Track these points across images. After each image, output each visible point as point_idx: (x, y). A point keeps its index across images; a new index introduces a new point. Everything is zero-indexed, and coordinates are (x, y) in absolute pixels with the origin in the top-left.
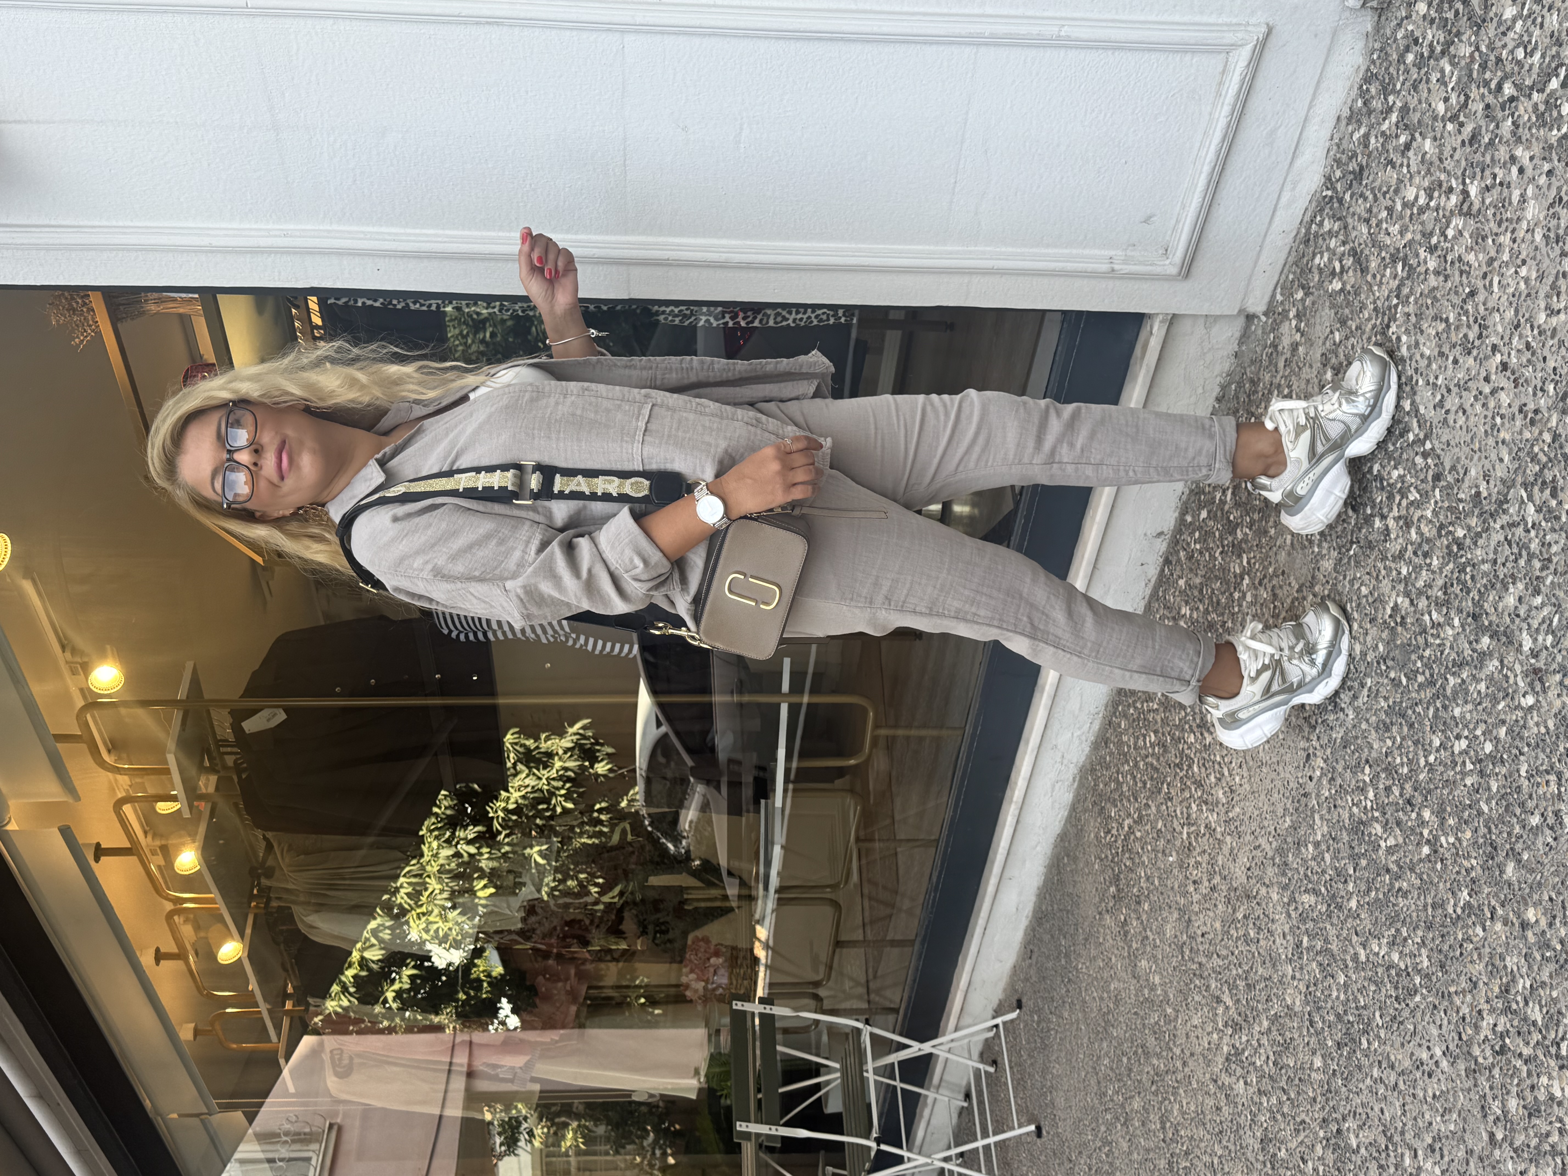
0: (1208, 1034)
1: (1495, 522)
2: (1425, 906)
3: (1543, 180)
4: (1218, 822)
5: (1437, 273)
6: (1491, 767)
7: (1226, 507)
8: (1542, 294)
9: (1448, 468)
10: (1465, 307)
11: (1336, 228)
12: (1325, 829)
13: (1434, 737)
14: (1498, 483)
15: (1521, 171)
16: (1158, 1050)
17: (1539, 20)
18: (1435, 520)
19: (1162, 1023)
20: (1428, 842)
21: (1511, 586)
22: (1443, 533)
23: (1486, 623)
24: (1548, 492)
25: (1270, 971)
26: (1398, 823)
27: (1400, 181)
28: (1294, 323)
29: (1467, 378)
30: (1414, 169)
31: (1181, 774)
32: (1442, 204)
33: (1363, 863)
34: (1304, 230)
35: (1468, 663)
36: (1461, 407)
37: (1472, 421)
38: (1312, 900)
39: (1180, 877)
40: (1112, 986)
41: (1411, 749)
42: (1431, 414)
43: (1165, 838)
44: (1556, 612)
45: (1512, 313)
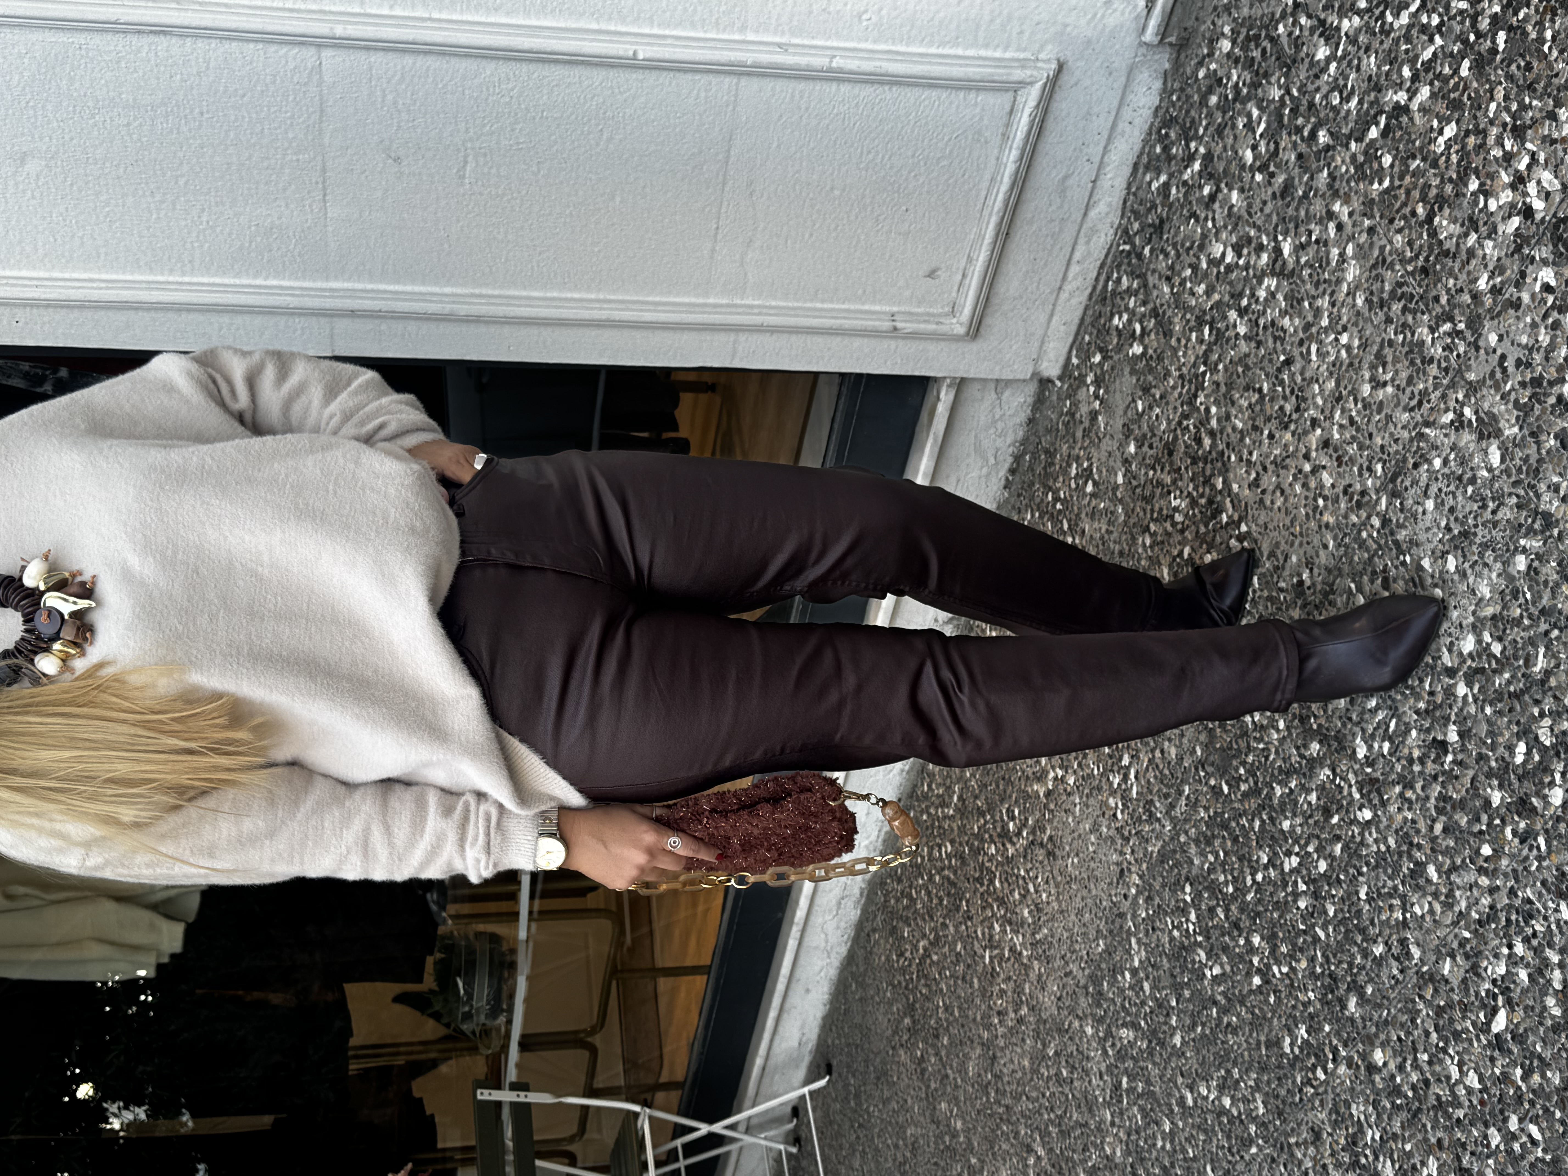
2: (1259, 1043)
3: (1363, 238)
4: (1023, 944)
5: (1247, 338)
6: (1326, 888)
8: (1365, 365)
9: (1266, 554)
10: (1281, 377)
11: (1135, 285)
12: (1143, 953)
13: (1261, 853)
14: (1323, 571)
15: (1339, 227)
17: (1355, 62)
20: (1259, 971)
23: (1315, 727)
24: (1379, 582)
25: (1086, 1117)
26: (1225, 949)
27: (1204, 236)
28: (1092, 389)
29: (1285, 454)
30: (1220, 223)
31: (982, 889)
32: (1252, 263)
33: (1187, 993)
34: (1099, 287)
35: (1296, 771)
36: (1278, 486)
37: (1291, 503)
38: (1131, 1035)
39: (983, 1007)
40: (909, 1132)
41: (1236, 866)
42: (1245, 493)
43: (965, 962)
44: (1393, 716)
45: (1333, 384)
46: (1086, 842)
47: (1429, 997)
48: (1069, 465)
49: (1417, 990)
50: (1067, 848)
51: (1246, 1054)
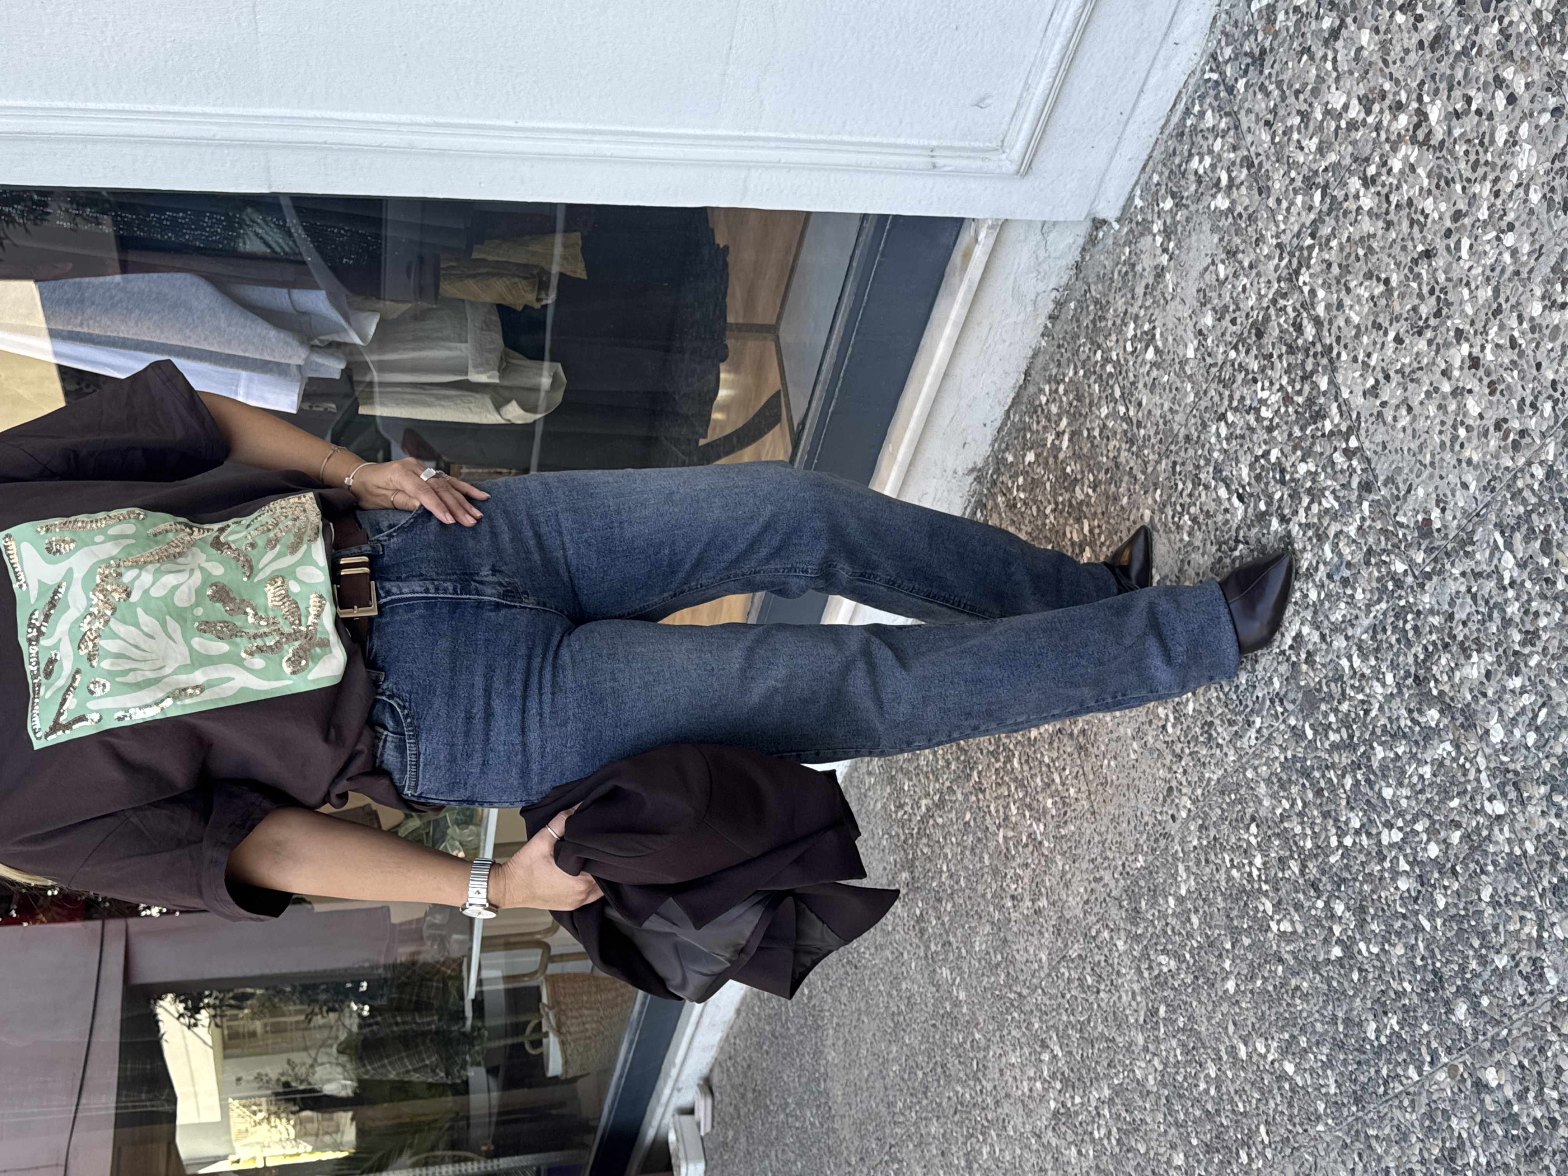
0: (1030, 1079)
1: (1453, 565)
2: (1334, 1020)
3: (1546, 118)
4: (1045, 834)
5: (1373, 214)
6: (1436, 875)
7: (1061, 456)
8: (1537, 276)
9: (1381, 478)
10: (1416, 270)
11: (1223, 125)
12: (1192, 883)
13: (1352, 815)
14: (1459, 515)
15: (1512, 99)
18: (1362, 541)
19: (969, 1048)
20: (1339, 942)
21: (1475, 654)
22: (1373, 561)
23: (1435, 692)
24: (1537, 544)
25: (1113, 1033)
26: (1298, 907)
27: (1320, 79)
28: (1159, 239)
29: (1415, 365)
30: (1343, 67)
31: (997, 765)
32: (1385, 123)
33: (1247, 941)
34: (1175, 119)
35: (1405, 736)
36: (1405, 402)
37: (1421, 425)
38: (1173, 964)
39: (994, 886)
40: (904, 986)
41: (1318, 821)
42: (1358, 401)
43: (974, 834)
44: (1544, 705)
45: (1490, 293)
46: (1126, 747)
48: (1125, 324)
49: (1550, 1019)
50: (1103, 748)
51: (1318, 1026)
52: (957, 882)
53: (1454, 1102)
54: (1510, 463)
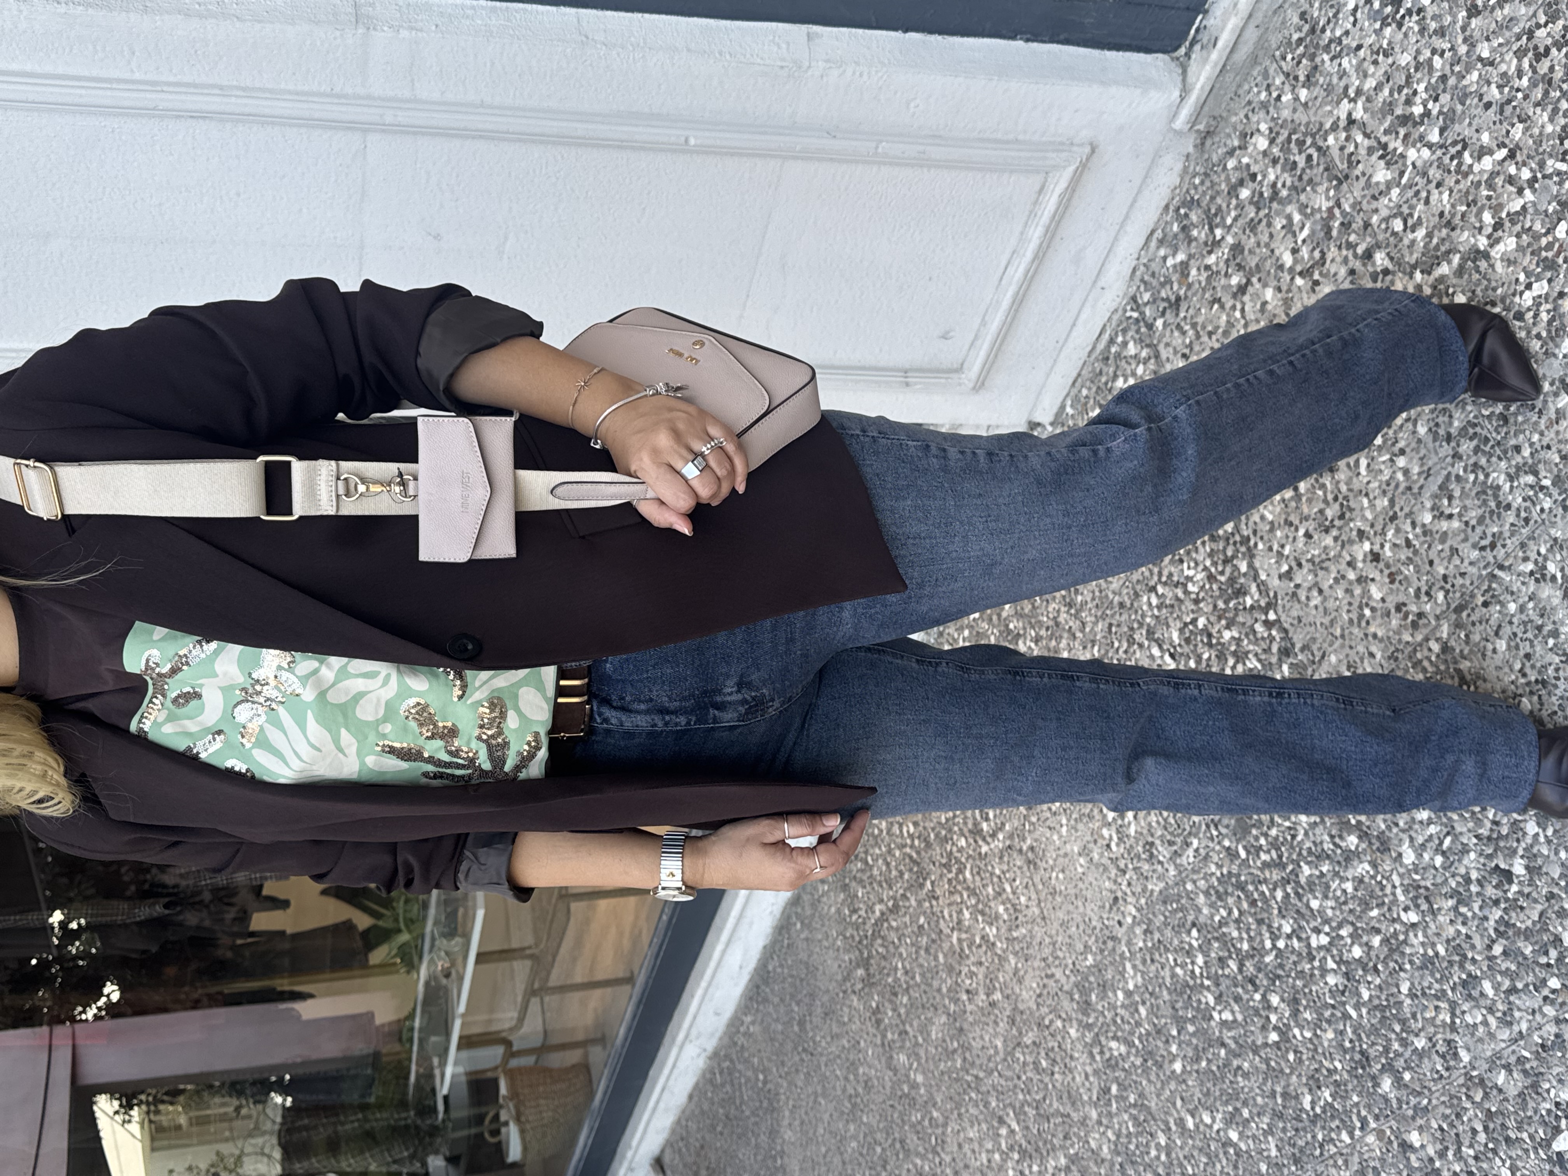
0: (988, 1151)
2: (1273, 1094)
4: (997, 936)
6: (1360, 972)
8: (1426, 493)
9: (1298, 646)
11: (1144, 354)
12: (1139, 979)
13: (1283, 922)
16: (921, 1149)
17: (1424, 194)
19: (926, 1123)
20: (1275, 1028)
25: (1068, 1109)
26: (1237, 999)
29: (1324, 556)
31: (950, 876)
33: (1191, 1029)
34: (1101, 346)
35: (1328, 857)
36: (1316, 584)
37: (1331, 604)
38: (1123, 1049)
39: (949, 981)
40: (861, 1071)
41: (1253, 927)
42: (1275, 582)
43: (929, 936)
44: (1448, 833)
45: (1386, 503)
46: (1073, 861)
47: (1478, 1099)
49: (1464, 1090)
50: (1051, 862)
51: (1259, 1100)
52: (913, 978)
53: (1382, 1160)
54: (1410, 639)
